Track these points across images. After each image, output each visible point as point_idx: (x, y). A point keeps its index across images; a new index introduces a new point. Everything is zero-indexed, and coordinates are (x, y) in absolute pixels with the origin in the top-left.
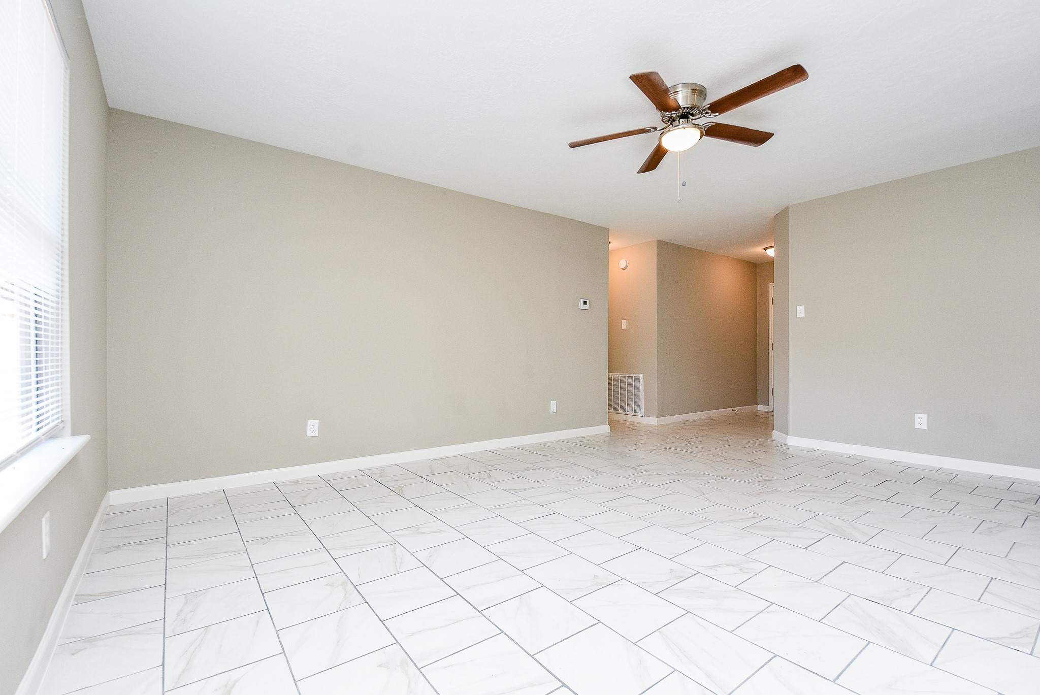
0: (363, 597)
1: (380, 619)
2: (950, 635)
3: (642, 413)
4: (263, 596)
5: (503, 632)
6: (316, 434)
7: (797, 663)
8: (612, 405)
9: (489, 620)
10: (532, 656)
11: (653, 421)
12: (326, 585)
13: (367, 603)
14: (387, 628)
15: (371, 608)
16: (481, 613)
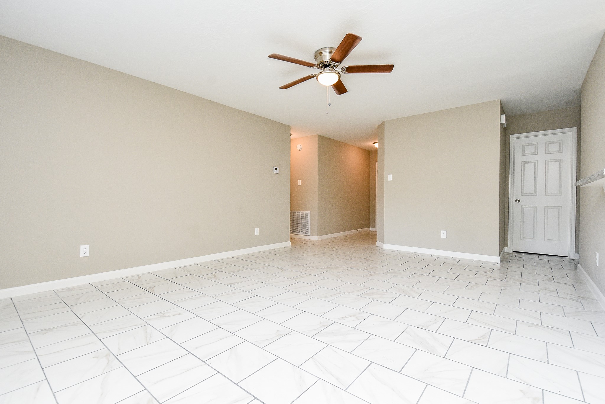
0: (121, 363)
1: (133, 376)
2: (453, 341)
3: (310, 234)
4: (43, 370)
5: (219, 372)
6: (87, 254)
7: (382, 365)
8: (292, 230)
9: (210, 366)
10: (237, 384)
11: (315, 238)
12: (94, 358)
13: (124, 366)
14: (138, 381)
15: (127, 369)
16: (205, 363)
